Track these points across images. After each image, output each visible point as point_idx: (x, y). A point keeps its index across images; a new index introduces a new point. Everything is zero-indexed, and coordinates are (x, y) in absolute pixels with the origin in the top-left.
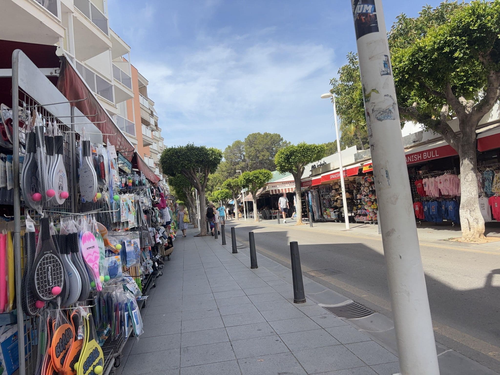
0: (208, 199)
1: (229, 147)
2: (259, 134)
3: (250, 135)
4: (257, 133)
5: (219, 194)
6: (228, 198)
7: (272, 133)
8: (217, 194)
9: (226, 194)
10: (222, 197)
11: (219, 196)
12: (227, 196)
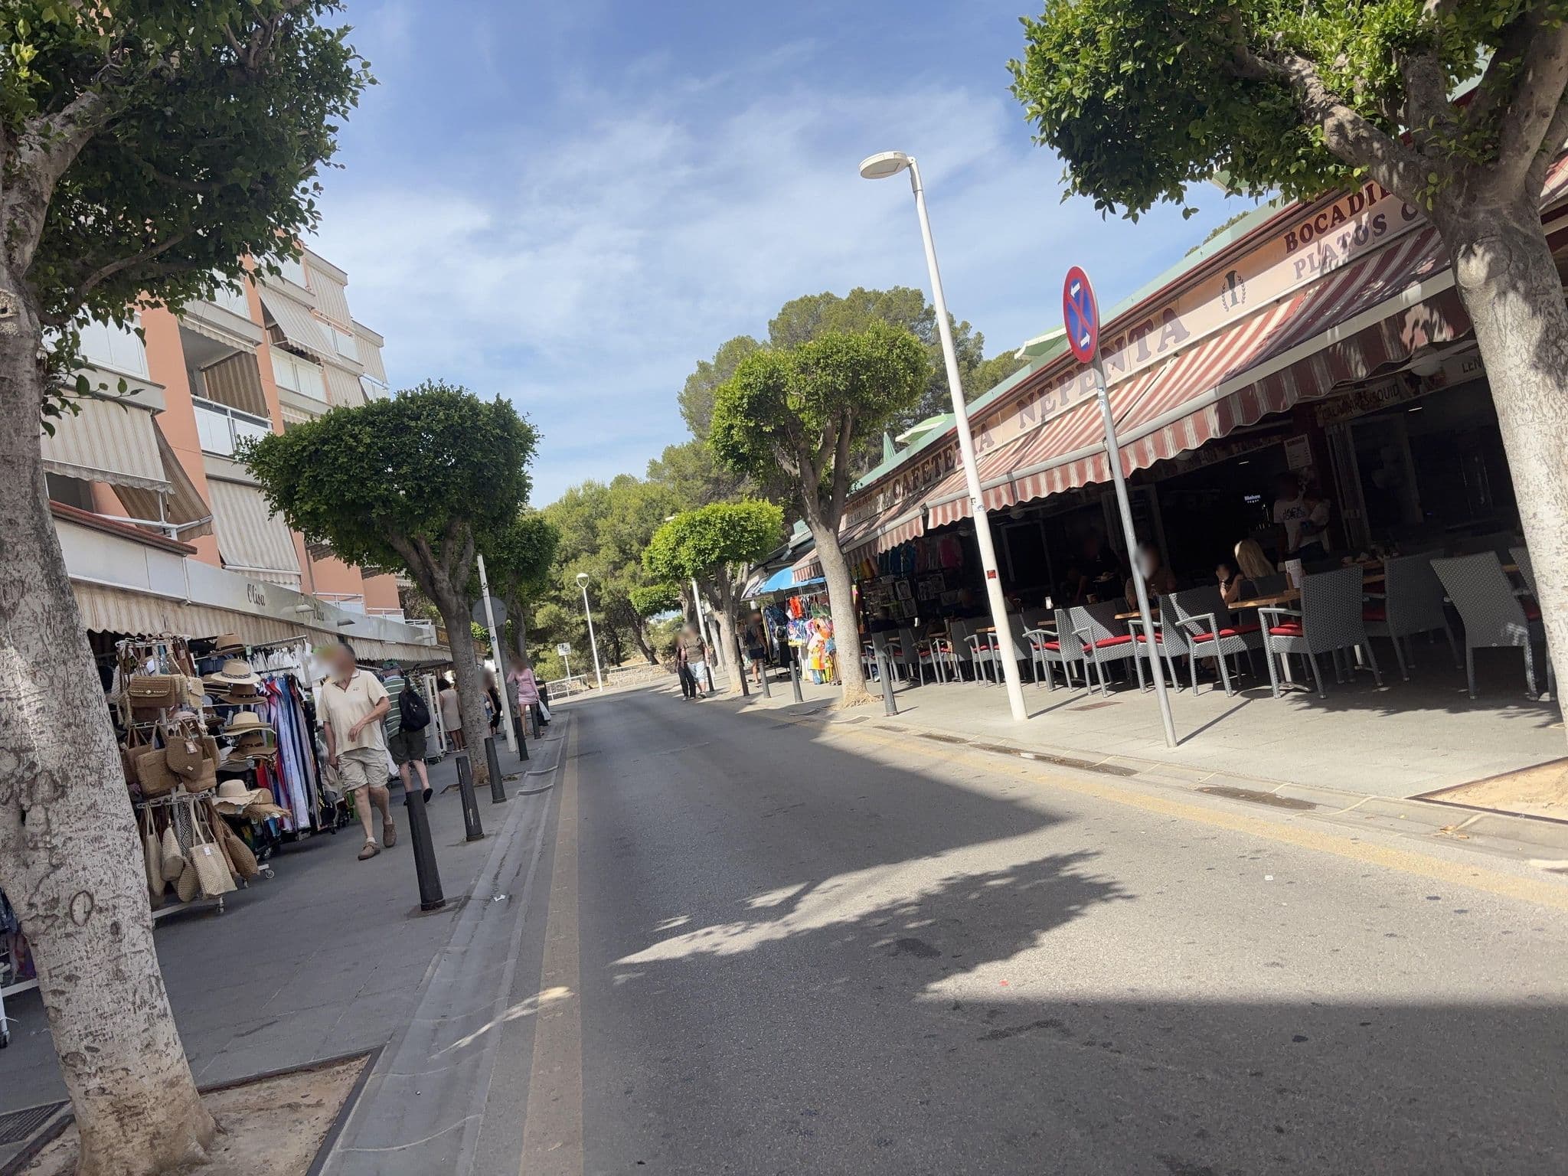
0: (631, 597)
1: (703, 367)
2: (828, 298)
3: (791, 305)
4: (821, 297)
5: (681, 541)
6: (740, 558)
7: (884, 288)
8: (672, 540)
9: (726, 537)
10: (700, 552)
11: (685, 555)
12: (738, 544)
